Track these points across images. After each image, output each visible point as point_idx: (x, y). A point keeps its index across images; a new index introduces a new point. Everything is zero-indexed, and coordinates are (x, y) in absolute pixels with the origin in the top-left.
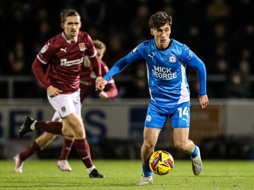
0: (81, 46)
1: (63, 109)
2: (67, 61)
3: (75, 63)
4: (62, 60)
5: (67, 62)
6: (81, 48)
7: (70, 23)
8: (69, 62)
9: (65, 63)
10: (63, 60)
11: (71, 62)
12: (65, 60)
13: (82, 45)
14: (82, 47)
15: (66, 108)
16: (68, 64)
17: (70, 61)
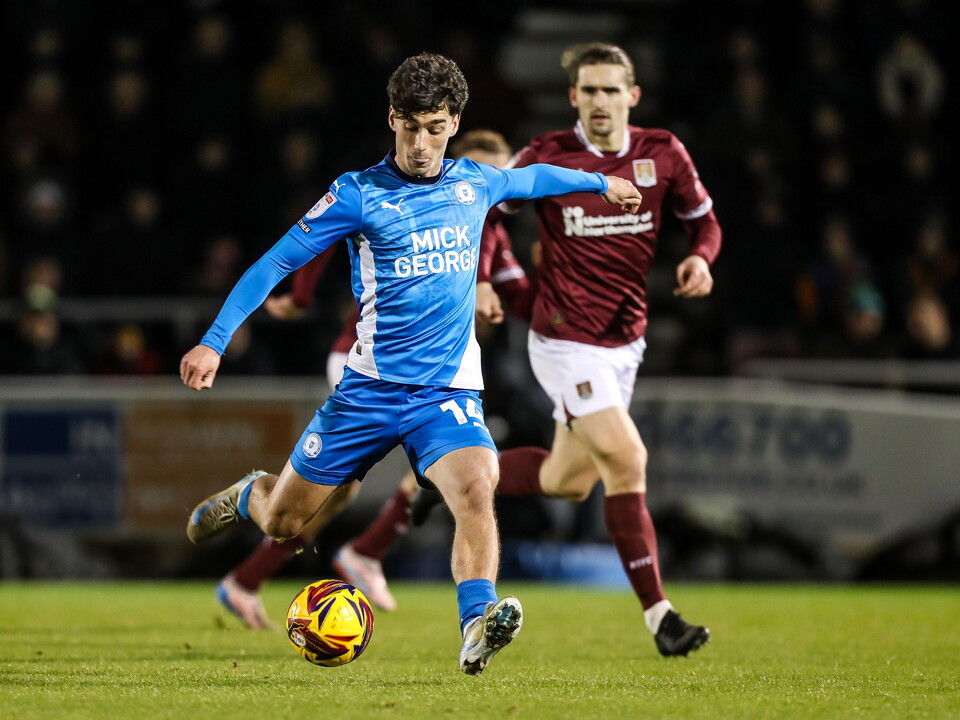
0: (639, 169)
1: (584, 388)
2: (586, 214)
3: (615, 225)
4: (568, 212)
5: (585, 219)
6: (640, 176)
7: (590, 90)
8: (592, 221)
9: (579, 222)
10: (570, 209)
11: (601, 220)
12: (578, 212)
13: (643, 168)
14: (645, 174)
15: (594, 386)
16: (588, 227)
17: (595, 215)
